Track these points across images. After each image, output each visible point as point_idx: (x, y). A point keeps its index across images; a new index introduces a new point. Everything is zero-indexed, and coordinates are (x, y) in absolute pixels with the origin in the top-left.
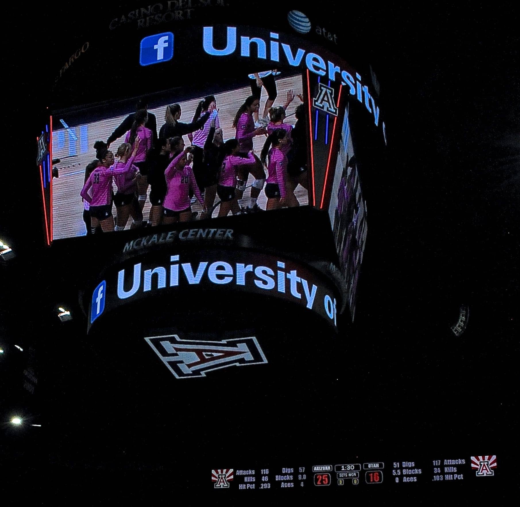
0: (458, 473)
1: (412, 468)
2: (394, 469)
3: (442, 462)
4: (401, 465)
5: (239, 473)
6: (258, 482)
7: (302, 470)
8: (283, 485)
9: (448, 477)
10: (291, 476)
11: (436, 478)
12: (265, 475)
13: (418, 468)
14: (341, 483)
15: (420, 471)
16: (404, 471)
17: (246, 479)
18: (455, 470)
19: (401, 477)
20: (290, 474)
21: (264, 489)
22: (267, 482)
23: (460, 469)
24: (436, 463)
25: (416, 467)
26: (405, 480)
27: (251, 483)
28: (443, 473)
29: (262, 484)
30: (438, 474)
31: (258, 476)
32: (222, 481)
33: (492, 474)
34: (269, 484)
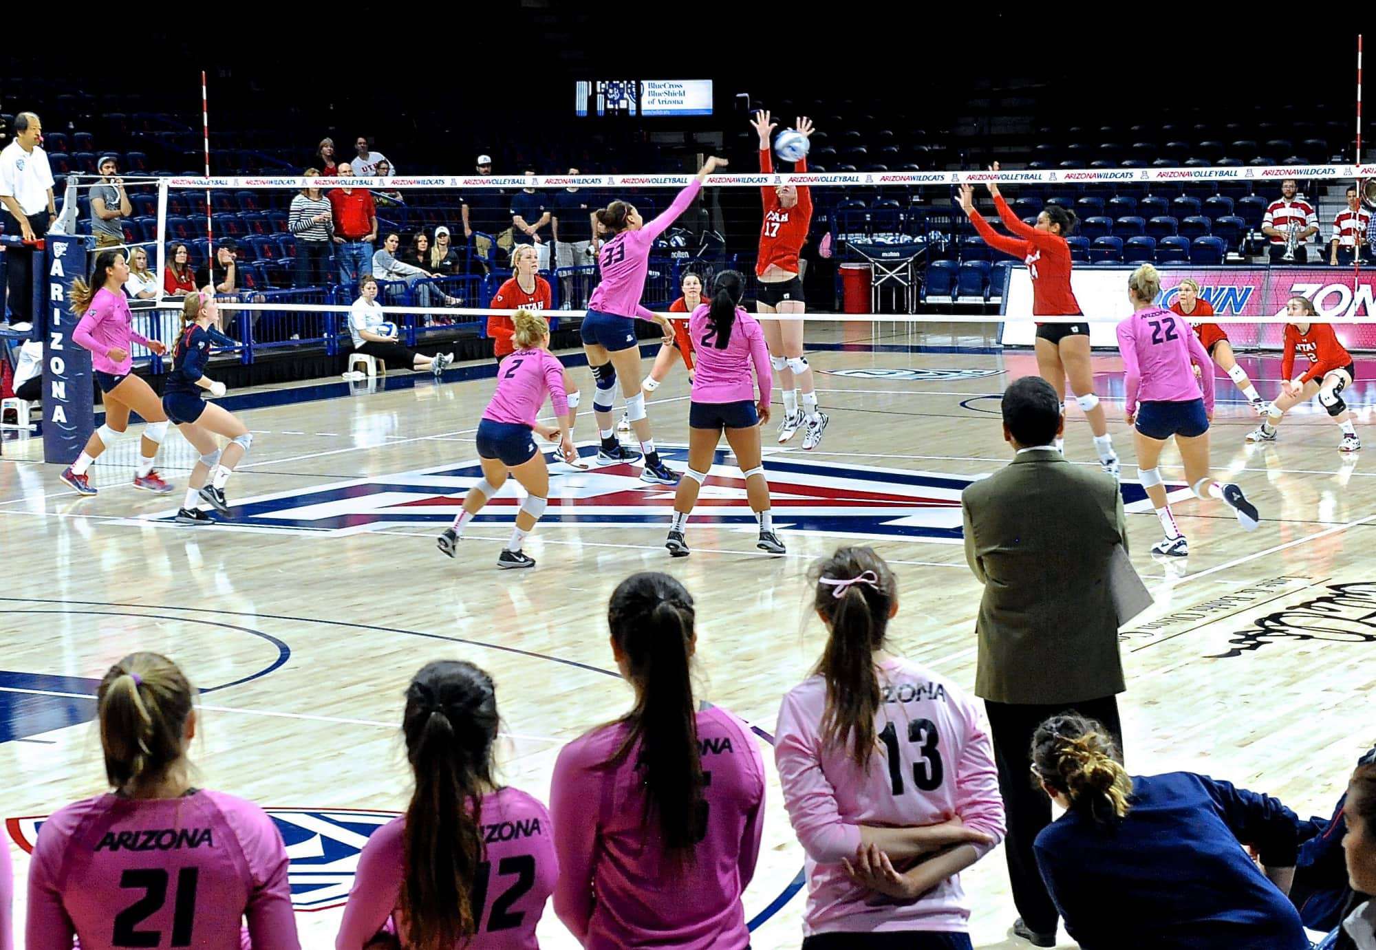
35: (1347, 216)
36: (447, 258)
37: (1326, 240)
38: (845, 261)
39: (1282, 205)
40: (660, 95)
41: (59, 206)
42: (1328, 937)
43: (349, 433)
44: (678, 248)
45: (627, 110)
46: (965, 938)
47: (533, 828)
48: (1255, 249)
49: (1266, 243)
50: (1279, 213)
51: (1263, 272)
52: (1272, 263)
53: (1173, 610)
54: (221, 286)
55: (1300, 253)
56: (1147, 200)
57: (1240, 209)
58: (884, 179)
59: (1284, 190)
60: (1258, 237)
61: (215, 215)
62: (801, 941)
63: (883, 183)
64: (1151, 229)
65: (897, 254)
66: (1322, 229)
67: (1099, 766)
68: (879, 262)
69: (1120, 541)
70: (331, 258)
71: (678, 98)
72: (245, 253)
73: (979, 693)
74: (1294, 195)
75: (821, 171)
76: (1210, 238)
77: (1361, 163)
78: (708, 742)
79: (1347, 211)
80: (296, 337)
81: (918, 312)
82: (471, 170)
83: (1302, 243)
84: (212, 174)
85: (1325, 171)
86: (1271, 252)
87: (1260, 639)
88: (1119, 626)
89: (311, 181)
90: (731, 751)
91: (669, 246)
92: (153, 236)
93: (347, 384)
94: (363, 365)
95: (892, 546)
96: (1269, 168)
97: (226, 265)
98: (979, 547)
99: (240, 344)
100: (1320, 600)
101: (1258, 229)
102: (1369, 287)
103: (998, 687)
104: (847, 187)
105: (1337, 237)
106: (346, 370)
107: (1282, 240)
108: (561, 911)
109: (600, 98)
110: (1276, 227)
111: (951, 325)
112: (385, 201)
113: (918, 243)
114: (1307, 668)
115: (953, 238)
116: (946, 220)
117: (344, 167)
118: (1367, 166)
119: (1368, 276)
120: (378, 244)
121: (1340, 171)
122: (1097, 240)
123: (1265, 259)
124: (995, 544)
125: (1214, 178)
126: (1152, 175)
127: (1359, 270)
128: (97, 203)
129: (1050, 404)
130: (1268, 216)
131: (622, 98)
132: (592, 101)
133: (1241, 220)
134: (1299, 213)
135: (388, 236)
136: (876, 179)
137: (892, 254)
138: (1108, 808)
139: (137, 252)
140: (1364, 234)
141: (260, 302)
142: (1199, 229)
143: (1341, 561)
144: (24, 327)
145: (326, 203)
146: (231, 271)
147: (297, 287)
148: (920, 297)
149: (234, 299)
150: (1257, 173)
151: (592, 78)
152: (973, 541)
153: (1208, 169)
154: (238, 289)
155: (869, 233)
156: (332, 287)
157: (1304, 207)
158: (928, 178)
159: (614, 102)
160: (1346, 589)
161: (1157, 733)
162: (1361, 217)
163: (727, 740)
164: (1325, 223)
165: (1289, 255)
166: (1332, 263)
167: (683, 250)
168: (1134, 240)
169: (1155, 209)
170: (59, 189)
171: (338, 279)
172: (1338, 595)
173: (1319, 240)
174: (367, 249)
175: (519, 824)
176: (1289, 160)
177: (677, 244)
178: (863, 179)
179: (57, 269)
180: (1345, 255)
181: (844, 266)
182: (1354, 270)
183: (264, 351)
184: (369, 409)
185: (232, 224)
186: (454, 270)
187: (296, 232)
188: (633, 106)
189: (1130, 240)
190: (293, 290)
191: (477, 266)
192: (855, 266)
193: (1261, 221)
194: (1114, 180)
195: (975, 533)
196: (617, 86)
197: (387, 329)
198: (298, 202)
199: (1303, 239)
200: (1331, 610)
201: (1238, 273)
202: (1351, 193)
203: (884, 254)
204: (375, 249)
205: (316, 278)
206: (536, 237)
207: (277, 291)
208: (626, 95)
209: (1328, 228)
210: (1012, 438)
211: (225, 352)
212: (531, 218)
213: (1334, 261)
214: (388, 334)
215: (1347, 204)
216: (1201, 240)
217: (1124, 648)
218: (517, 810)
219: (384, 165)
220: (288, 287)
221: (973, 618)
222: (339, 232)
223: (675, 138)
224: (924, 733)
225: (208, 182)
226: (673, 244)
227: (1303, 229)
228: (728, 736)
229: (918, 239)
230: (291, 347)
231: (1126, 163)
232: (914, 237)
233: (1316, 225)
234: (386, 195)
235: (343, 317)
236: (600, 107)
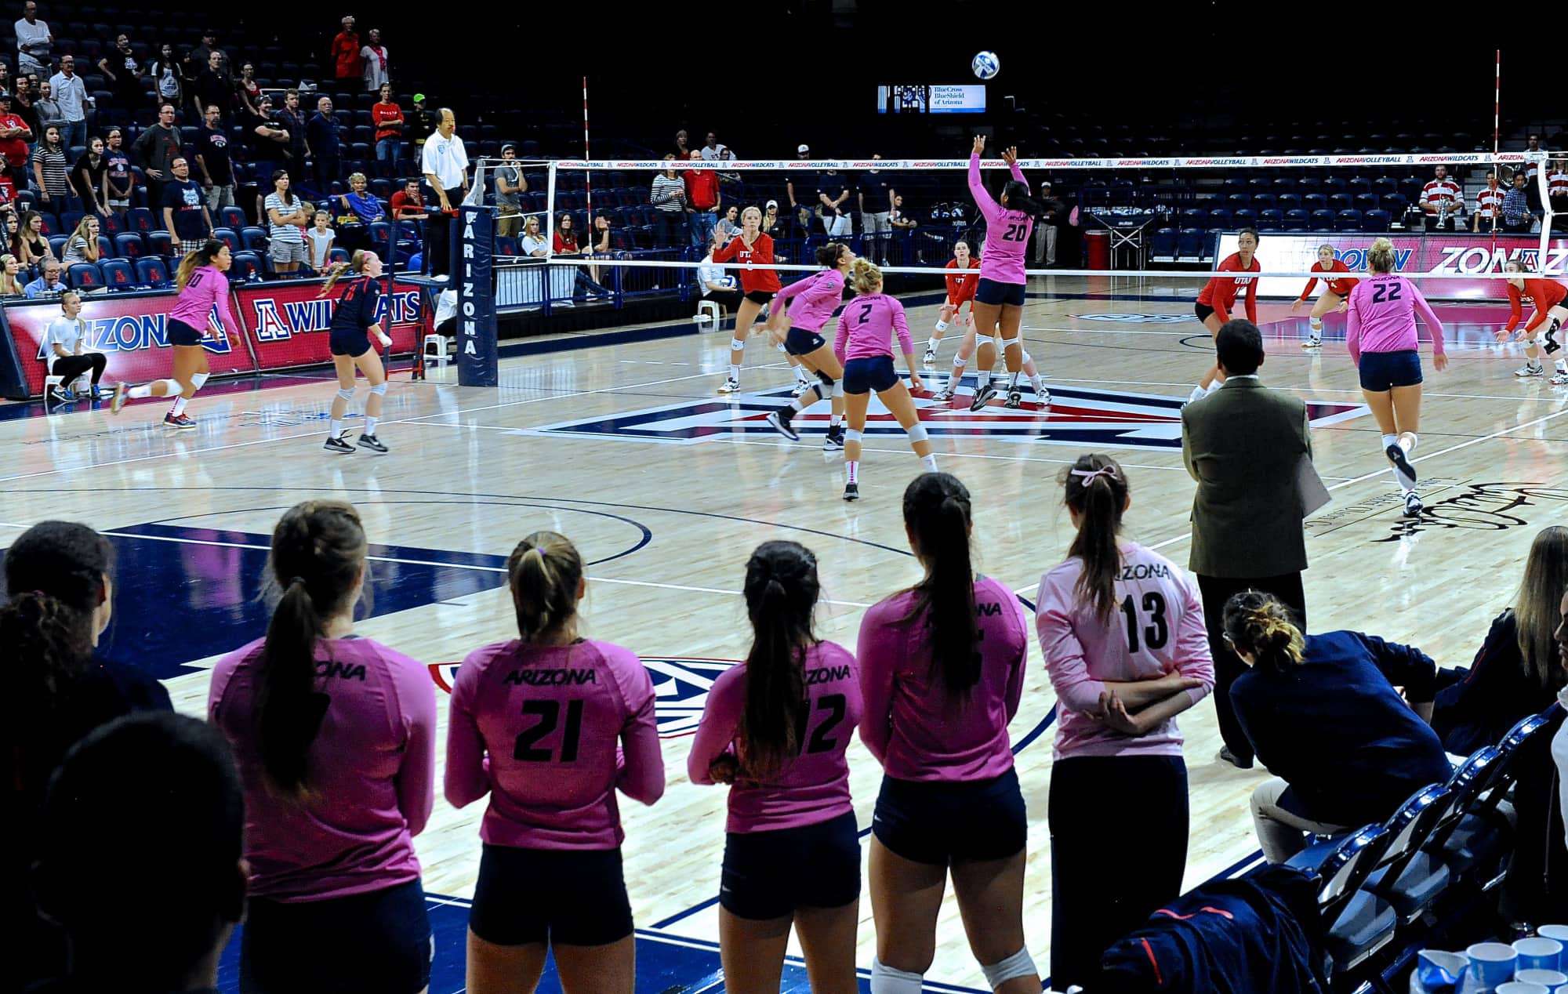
35: (1487, 194)
36: (776, 225)
37: (1470, 213)
38: (1089, 229)
39: (1435, 185)
40: (944, 97)
41: (471, 183)
42: (1467, 762)
43: (698, 363)
44: (958, 218)
45: (918, 108)
46: (1180, 760)
47: (844, 673)
48: (1413, 220)
49: (1422, 214)
50: (1433, 191)
51: (1419, 238)
52: (1427, 231)
53: (1346, 504)
54: (598, 247)
55: (1450, 223)
56: (1329, 181)
57: (1402, 188)
58: (1121, 163)
59: (1437, 173)
60: (1416, 210)
61: (594, 191)
62: (1052, 764)
63: (1120, 166)
64: (1332, 204)
65: (1131, 223)
66: (1467, 204)
67: (1278, 629)
68: (1117, 230)
69: (1306, 451)
70: (684, 224)
71: (958, 99)
72: (616, 222)
73: (1192, 568)
74: (1444, 177)
75: (1071, 157)
76: (1378, 211)
77: (1499, 151)
78: (982, 606)
79: (1487, 190)
80: (657, 287)
81: (1147, 269)
82: (795, 156)
83: (1450, 215)
84: (590, 159)
85: (1469, 158)
86: (1426, 223)
87: (1415, 527)
88: (1303, 517)
89: (670, 164)
90: (1000, 613)
91: (951, 216)
92: (545, 208)
93: (696, 325)
94: (709, 311)
95: (1125, 453)
96: (1425, 156)
97: (603, 230)
98: (1193, 454)
99: (613, 293)
100: (1462, 496)
101: (1416, 204)
102: (1504, 250)
103: (1208, 565)
104: (1092, 170)
105: (1479, 210)
106: (696, 313)
107: (1434, 212)
108: (866, 738)
109: (897, 99)
110: (1431, 203)
111: (1173, 280)
112: (727, 180)
113: (1147, 215)
114: (1454, 550)
115: (1175, 210)
116: (1169, 196)
117: (695, 153)
118: (1503, 154)
119: (1502, 241)
120: (721, 214)
121: (1481, 158)
122: (1289, 213)
123: (1422, 228)
124: (1207, 451)
125: (1382, 163)
126: (1334, 161)
127: (1496, 236)
128: (501, 181)
129: (1256, 341)
130: (1424, 194)
131: (914, 99)
132: (890, 101)
133: (1403, 197)
134: (1450, 191)
135: (729, 208)
136: (1115, 163)
137: (1126, 223)
138: (1288, 661)
139: (531, 220)
140: (1500, 207)
141: (628, 259)
142: (1369, 204)
143: (1480, 468)
144: (442, 278)
145: (681, 181)
146: (606, 235)
147: (658, 248)
148: (1149, 257)
149: (608, 257)
150: (1417, 159)
151: (891, 83)
152: (1189, 450)
153: (1378, 156)
154: (610, 250)
155: (1108, 207)
156: (685, 249)
157: (1452, 186)
158: (1155, 163)
159: (907, 102)
160: (1484, 488)
161: (1334, 601)
162: (1498, 195)
163: (997, 605)
164: (1469, 200)
165: (1441, 224)
166: (1475, 231)
167: (961, 219)
168: (1318, 213)
169: (1335, 188)
170: (471, 170)
171: (690, 242)
172: (1477, 493)
173: (1464, 213)
174: (712, 218)
175: (833, 669)
176: (1441, 150)
177: (957, 214)
178: (1104, 163)
179: (469, 233)
180: (1485, 224)
181: (1090, 233)
182: (1492, 236)
183: (631, 298)
184: (714, 344)
185: (606, 198)
186: (781, 235)
187: (657, 204)
188: (922, 106)
189: (1315, 213)
190: (654, 250)
191: (799, 230)
192: (1097, 233)
193: (1419, 198)
194: (1303, 164)
195: (1192, 442)
196: (910, 89)
197: (728, 281)
198: (658, 181)
199: (1452, 212)
200: (1471, 505)
201: (1400, 239)
202: (1490, 175)
203: (1120, 223)
204: (719, 218)
205: (672, 240)
206: (838, 211)
207: (642, 251)
208: (917, 97)
209: (1472, 203)
210: (1224, 367)
211: (600, 299)
212: (834, 195)
213: (1476, 230)
214: (729, 285)
215: (1487, 184)
216: (1371, 213)
217: (1307, 534)
218: (832, 659)
219: (725, 152)
220: (651, 248)
221: (1188, 510)
222: (691, 204)
223: (953, 131)
224: (1154, 603)
225: (587, 164)
226: (954, 215)
227: (1452, 204)
228: (998, 601)
229: (1147, 212)
230: (652, 295)
231: (1312, 151)
232: (1144, 210)
233: (1462, 200)
234: (728, 176)
235: (693, 272)
236: (897, 106)
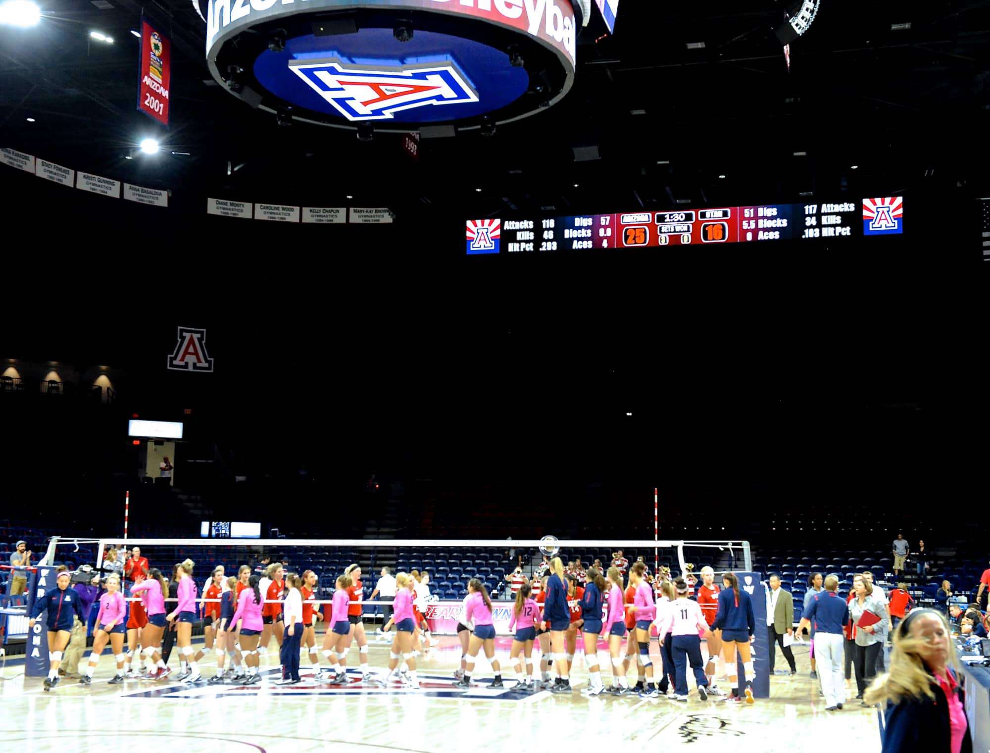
0: (842, 225)
1: (772, 218)
2: (745, 219)
3: (819, 209)
4: (756, 212)
5: (509, 225)
6: (538, 240)
7: (604, 220)
8: (576, 245)
9: (827, 232)
10: (589, 231)
11: (810, 233)
12: (549, 229)
13: (782, 218)
14: (663, 241)
15: (784, 223)
16: (760, 222)
17: (519, 236)
18: (838, 220)
19: (755, 232)
20: (587, 228)
21: (547, 251)
22: (551, 241)
23: (846, 219)
24: (810, 209)
25: (780, 216)
26: (762, 236)
27: (527, 242)
28: (819, 225)
29: (544, 244)
30: (812, 227)
31: (538, 231)
32: (482, 238)
33: (894, 226)
34: (555, 243)
159: (219, 531)
188: (227, 533)
208: (224, 528)
236: (213, 533)
